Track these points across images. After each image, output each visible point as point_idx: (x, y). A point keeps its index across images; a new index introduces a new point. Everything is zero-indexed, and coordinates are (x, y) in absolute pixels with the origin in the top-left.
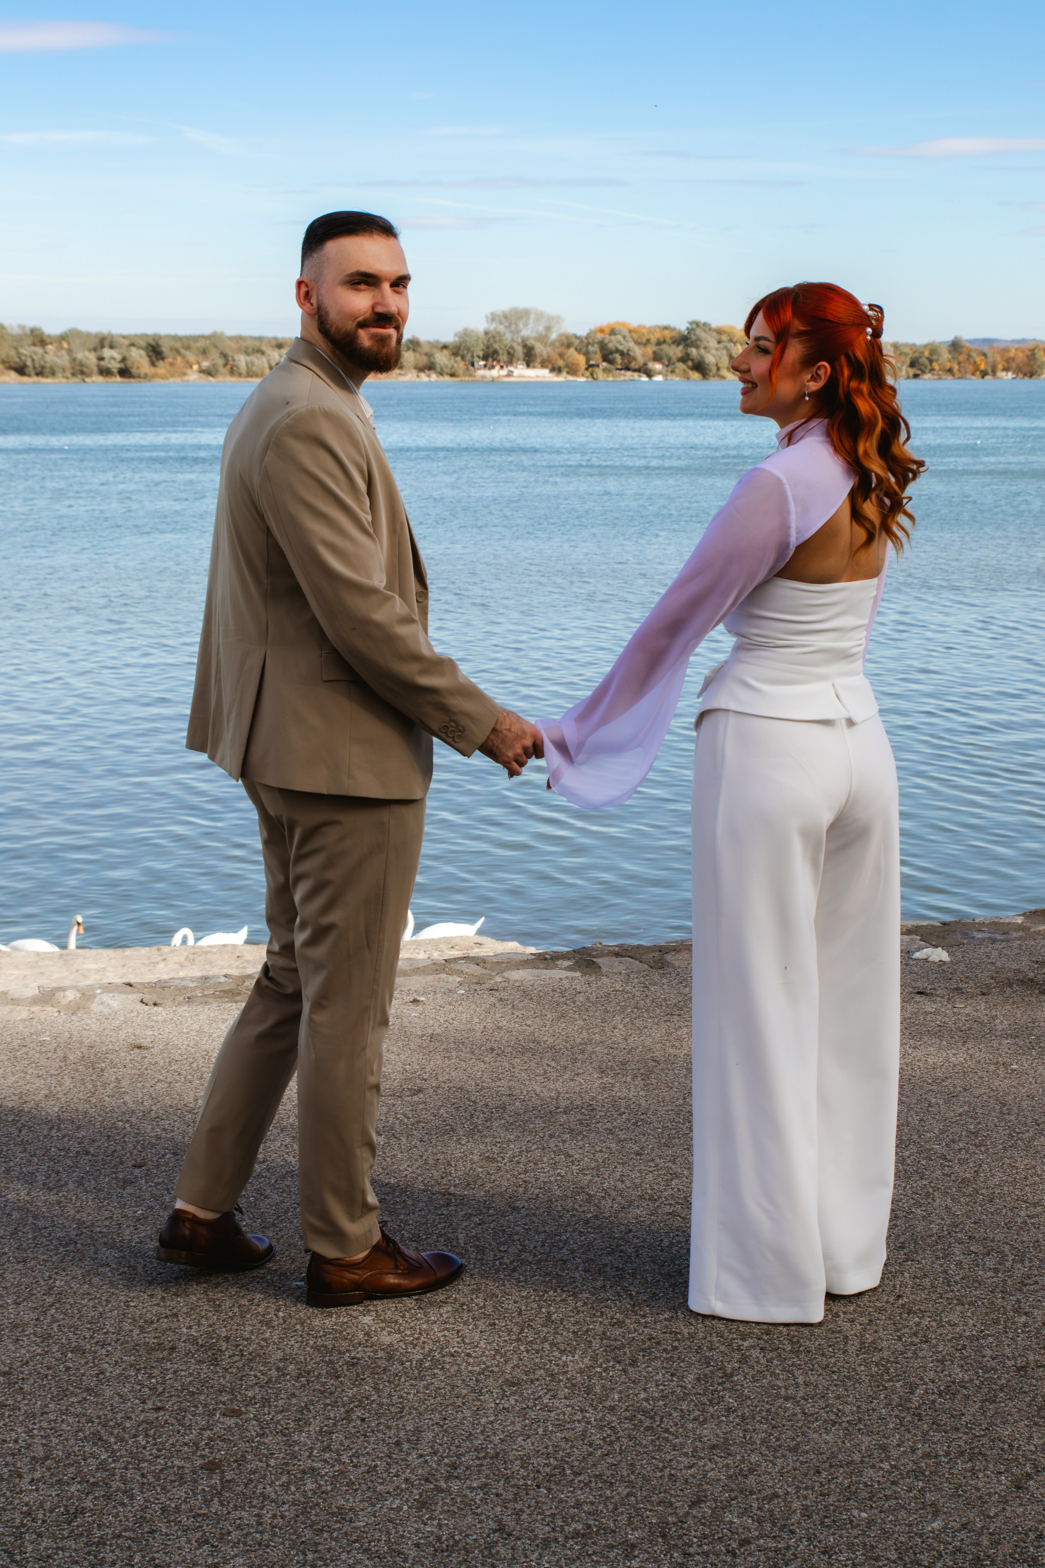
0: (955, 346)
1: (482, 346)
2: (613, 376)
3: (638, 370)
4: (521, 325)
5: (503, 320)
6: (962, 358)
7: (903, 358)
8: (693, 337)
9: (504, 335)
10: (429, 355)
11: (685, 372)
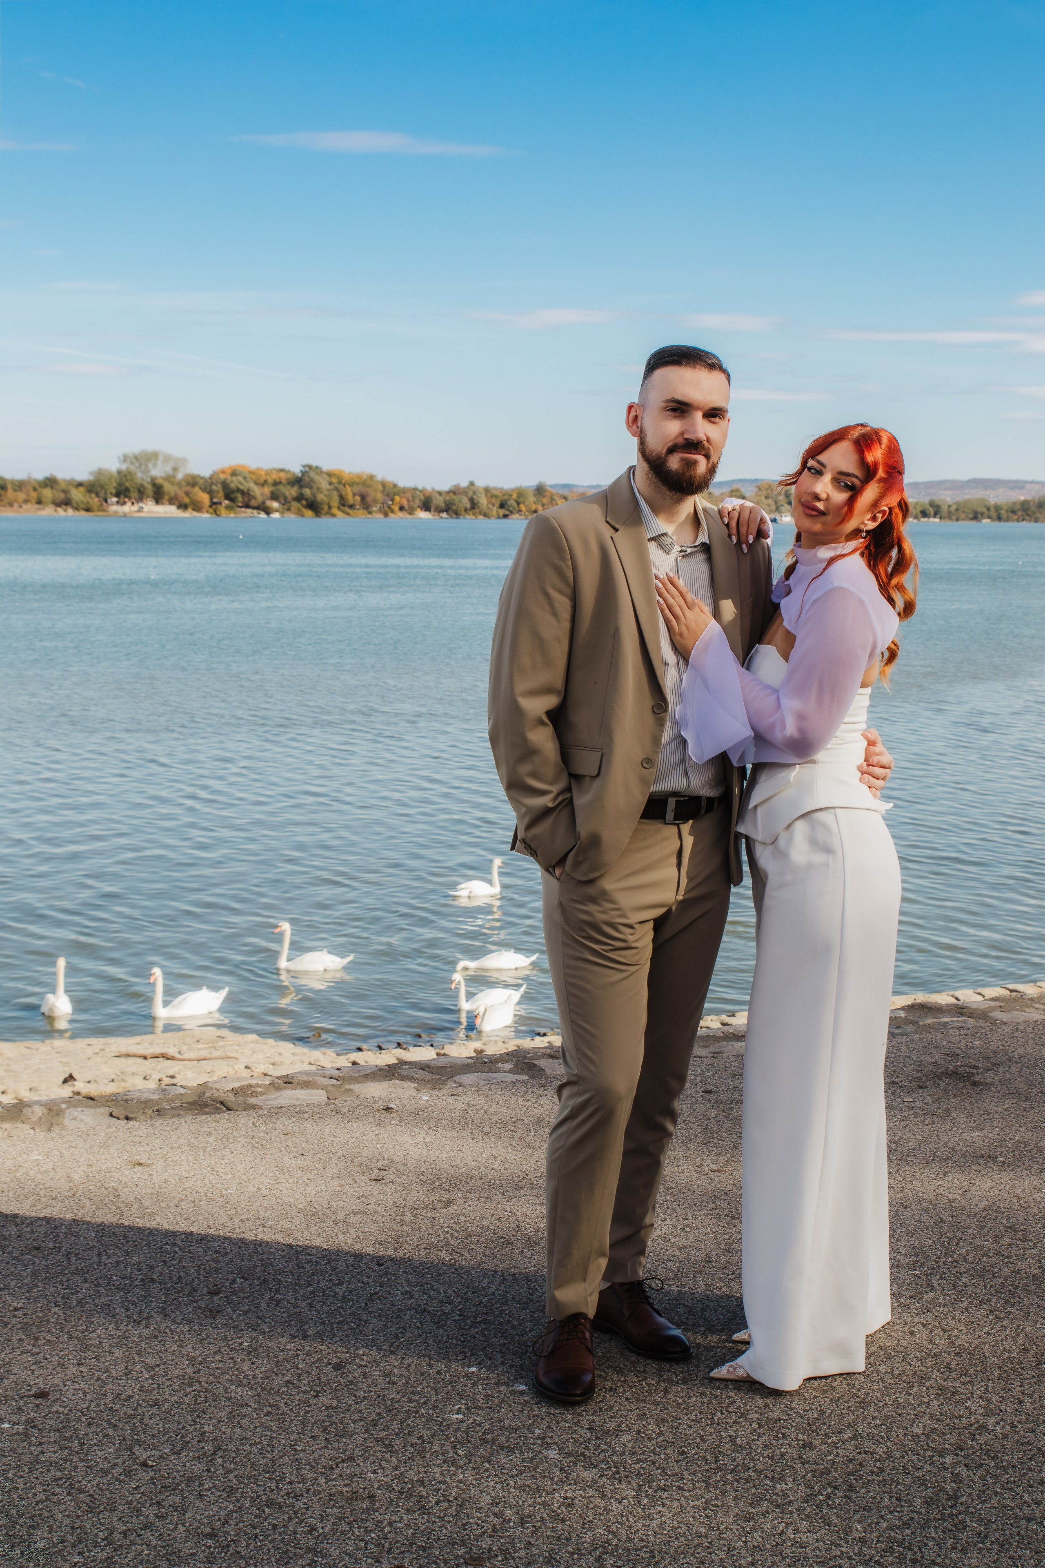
0: (540, 490)
1: (114, 484)
2: (235, 513)
3: (257, 508)
4: (150, 465)
5: (134, 461)
6: (545, 500)
7: (494, 501)
8: (307, 479)
9: (135, 474)
10: (65, 492)
11: (299, 510)
